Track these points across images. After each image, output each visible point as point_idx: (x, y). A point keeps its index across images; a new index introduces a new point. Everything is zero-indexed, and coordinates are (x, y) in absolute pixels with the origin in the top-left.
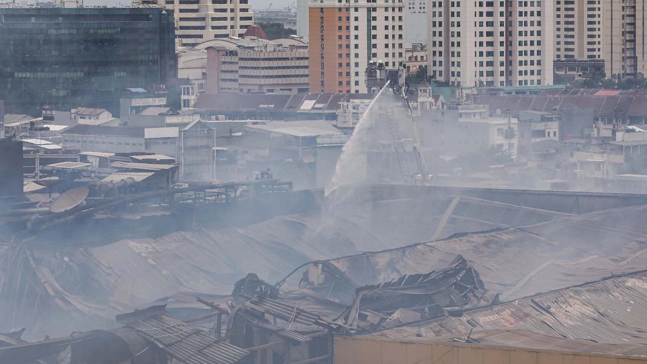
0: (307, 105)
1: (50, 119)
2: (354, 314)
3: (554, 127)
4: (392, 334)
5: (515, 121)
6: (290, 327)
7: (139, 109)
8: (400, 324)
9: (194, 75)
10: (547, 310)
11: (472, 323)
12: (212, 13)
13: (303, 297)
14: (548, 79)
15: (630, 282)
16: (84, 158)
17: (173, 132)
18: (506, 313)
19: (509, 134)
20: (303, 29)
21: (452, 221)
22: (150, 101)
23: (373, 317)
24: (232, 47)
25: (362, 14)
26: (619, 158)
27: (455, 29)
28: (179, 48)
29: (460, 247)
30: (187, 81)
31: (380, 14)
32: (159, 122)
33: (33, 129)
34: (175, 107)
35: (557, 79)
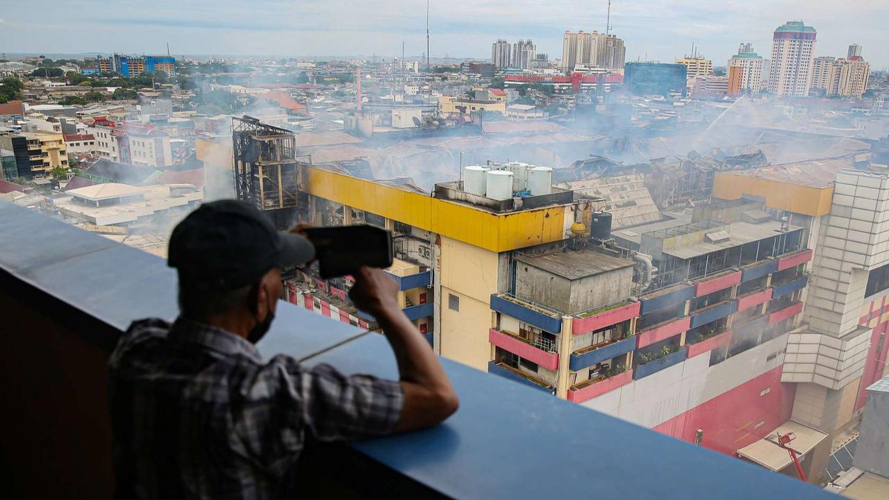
0: (726, 98)
1: (646, 98)
2: (723, 165)
3: (806, 110)
4: (734, 173)
5: (792, 107)
6: (702, 167)
7: (673, 96)
8: (737, 169)
9: (691, 86)
10: (785, 169)
11: (760, 171)
12: (699, 67)
13: (710, 159)
14: (807, 95)
15: (814, 162)
16: (650, 111)
17: (683, 104)
18: (772, 169)
19: (790, 111)
20: (728, 73)
21: (762, 138)
22: (676, 94)
23: (729, 166)
24: (704, 78)
25: (748, 70)
26: (825, 122)
27: (778, 76)
28: (688, 78)
29: (761, 147)
30: (689, 88)
31: (753, 70)
32: (678, 101)
33: (640, 101)
34: (684, 95)
35: (809, 94)
